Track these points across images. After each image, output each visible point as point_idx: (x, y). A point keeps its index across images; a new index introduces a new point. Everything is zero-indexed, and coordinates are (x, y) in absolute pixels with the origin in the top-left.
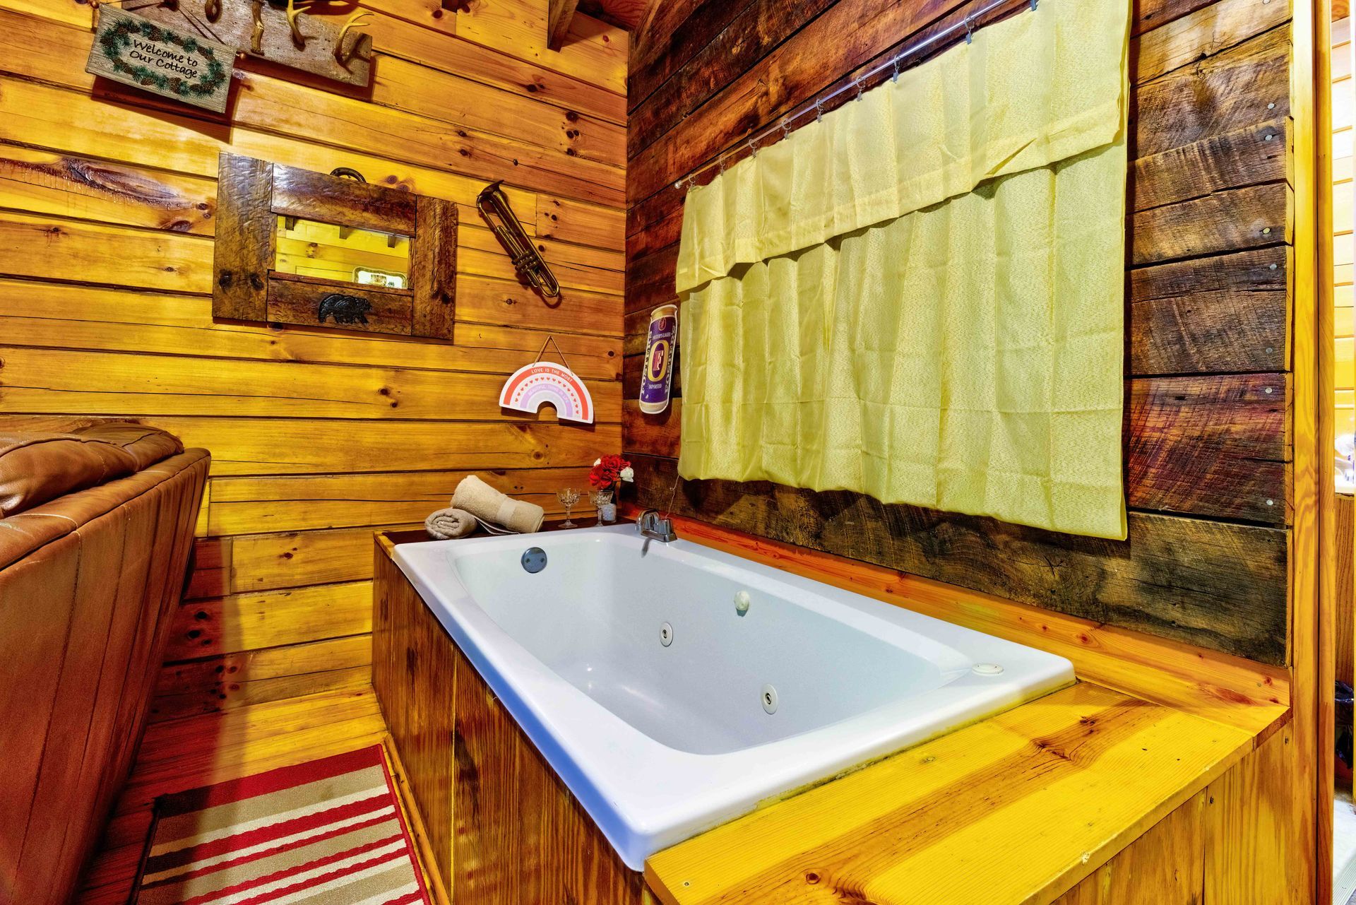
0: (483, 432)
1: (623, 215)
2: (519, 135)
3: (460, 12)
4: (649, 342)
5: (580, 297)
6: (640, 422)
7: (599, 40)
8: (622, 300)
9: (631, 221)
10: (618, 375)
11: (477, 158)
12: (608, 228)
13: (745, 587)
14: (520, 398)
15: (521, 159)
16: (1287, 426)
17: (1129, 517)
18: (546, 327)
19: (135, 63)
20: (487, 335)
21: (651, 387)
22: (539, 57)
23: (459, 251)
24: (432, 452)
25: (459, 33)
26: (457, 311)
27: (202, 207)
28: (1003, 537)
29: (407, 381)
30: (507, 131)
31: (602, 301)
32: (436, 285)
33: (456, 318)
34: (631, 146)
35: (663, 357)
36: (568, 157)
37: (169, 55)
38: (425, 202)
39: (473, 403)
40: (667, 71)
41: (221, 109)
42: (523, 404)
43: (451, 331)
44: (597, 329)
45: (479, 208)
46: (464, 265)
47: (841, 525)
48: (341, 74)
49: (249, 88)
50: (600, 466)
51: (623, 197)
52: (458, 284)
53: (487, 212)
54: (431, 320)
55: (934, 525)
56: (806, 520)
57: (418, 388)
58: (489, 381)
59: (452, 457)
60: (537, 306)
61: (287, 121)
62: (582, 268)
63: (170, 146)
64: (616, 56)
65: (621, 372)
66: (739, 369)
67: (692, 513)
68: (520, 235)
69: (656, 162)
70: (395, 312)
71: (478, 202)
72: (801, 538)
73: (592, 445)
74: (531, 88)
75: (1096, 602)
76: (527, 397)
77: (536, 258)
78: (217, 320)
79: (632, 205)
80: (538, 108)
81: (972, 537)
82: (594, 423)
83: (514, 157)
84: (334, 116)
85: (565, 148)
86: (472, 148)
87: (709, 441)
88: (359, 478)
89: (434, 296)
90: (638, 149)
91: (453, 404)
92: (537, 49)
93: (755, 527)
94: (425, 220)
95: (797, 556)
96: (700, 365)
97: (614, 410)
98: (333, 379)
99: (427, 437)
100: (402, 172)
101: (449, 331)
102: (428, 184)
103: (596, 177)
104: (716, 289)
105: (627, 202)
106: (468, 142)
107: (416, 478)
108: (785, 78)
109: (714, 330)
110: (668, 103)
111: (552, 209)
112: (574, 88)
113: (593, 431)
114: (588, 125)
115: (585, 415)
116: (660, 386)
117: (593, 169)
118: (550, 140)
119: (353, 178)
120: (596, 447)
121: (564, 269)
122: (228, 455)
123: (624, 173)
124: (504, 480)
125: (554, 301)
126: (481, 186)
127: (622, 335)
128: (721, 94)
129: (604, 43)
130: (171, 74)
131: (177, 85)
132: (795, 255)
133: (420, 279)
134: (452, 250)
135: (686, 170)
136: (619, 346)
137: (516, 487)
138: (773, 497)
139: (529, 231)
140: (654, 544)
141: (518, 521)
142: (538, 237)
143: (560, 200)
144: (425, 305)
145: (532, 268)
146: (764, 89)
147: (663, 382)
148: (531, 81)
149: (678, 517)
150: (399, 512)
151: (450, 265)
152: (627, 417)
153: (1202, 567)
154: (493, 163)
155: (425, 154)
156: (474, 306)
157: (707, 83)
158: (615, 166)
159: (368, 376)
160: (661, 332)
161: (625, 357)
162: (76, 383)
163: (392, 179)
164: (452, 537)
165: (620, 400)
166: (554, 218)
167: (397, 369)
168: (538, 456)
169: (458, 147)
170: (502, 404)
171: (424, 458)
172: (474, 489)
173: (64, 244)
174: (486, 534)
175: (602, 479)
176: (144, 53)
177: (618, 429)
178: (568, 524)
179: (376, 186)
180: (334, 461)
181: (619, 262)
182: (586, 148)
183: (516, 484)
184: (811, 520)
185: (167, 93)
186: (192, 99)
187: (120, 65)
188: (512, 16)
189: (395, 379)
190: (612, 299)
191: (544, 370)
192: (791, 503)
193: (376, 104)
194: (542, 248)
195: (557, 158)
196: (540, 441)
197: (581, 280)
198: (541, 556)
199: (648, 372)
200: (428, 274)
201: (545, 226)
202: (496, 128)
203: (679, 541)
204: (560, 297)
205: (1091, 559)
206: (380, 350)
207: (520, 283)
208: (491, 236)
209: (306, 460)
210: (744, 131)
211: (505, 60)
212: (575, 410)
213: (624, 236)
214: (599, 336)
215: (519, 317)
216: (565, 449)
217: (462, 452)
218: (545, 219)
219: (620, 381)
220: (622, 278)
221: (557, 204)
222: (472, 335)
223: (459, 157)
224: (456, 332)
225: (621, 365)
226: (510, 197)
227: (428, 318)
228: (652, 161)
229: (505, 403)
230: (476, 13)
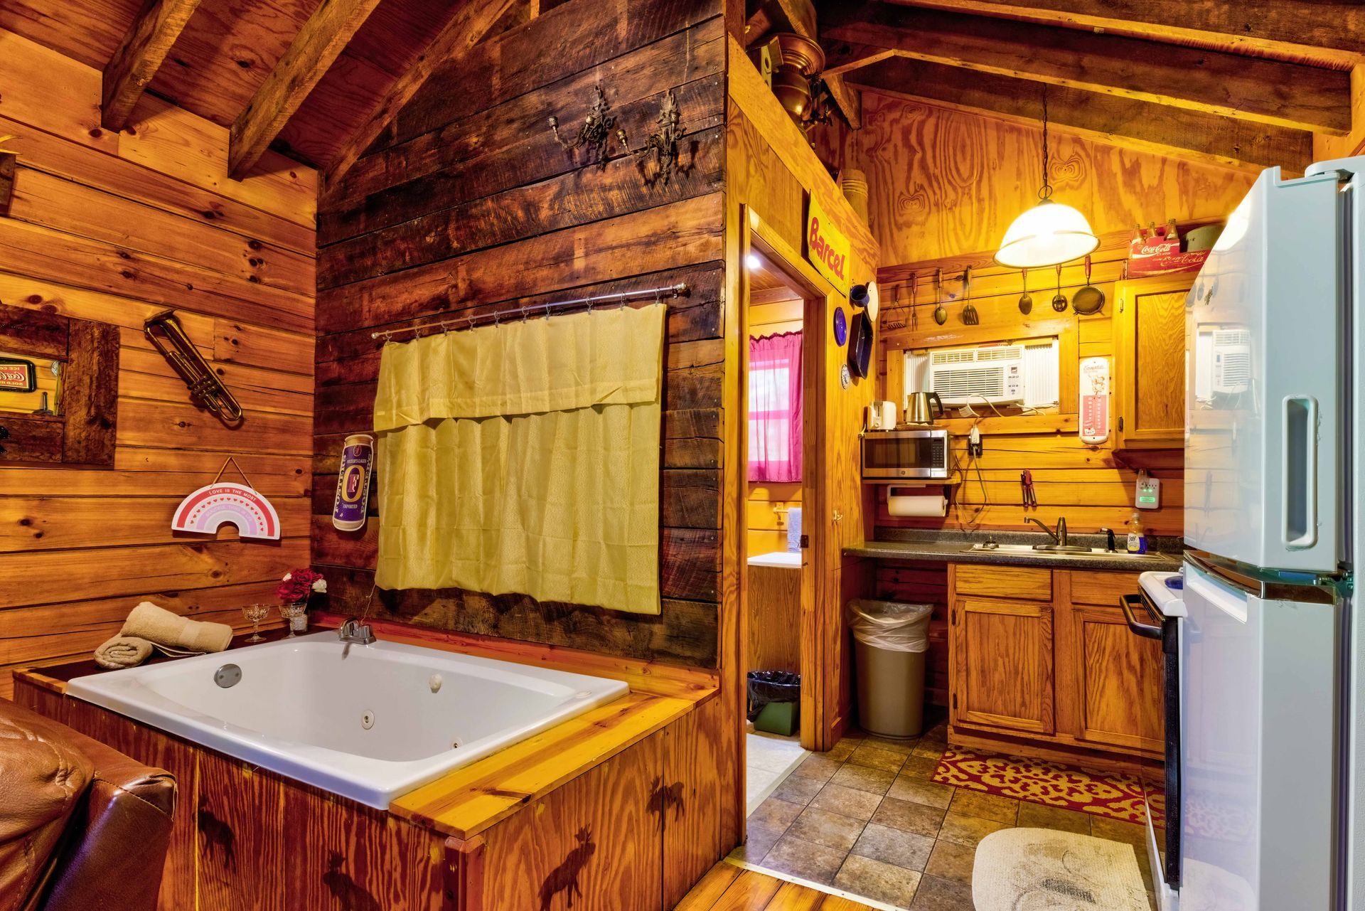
0: (151, 556)
1: (313, 341)
2: (194, 259)
3: (123, 133)
4: (343, 465)
5: (265, 418)
6: (333, 537)
7: (286, 176)
8: (311, 421)
9: (321, 348)
10: (306, 491)
11: (144, 281)
12: (294, 353)
13: (440, 672)
14: (196, 520)
15: (195, 283)
16: (718, 555)
17: (662, 602)
18: (226, 448)
20: (153, 458)
21: (346, 506)
22: (217, 186)
23: (121, 374)
24: (87, 580)
25: (122, 153)
26: (119, 435)
28: (607, 617)
29: (56, 510)
30: (180, 255)
31: (290, 422)
32: (93, 411)
33: (117, 442)
34: (320, 278)
35: (358, 481)
36: (250, 284)
38: (80, 325)
39: (138, 527)
40: (362, 227)
42: (199, 526)
43: (111, 457)
44: (285, 448)
45: (147, 333)
46: (126, 388)
47: (512, 617)
50: (290, 581)
51: (312, 324)
52: (120, 408)
53: (156, 335)
54: (87, 446)
55: (570, 613)
56: (487, 615)
57: (70, 516)
58: (158, 504)
59: (112, 584)
60: (214, 428)
62: (266, 391)
64: (304, 192)
65: (310, 488)
66: (433, 500)
67: (388, 617)
68: (194, 359)
69: (351, 303)
70: (41, 439)
71: (145, 327)
72: (482, 629)
73: (278, 560)
74: (208, 215)
75: (648, 649)
76: (204, 518)
77: (215, 383)
79: (322, 334)
80: (217, 235)
81: (591, 619)
82: (281, 538)
83: (187, 280)
85: (248, 275)
86: (137, 271)
87: (406, 557)
89: (90, 422)
90: (329, 285)
91: (114, 530)
92: (216, 178)
93: (446, 624)
94: (79, 344)
95: (480, 642)
96: (397, 494)
97: (303, 524)
99: (81, 566)
100: (48, 293)
101: (107, 457)
102: (80, 304)
103: (282, 304)
104: (413, 435)
105: (316, 329)
106: (132, 264)
107: (66, 610)
108: (471, 282)
109: (411, 467)
110: (363, 255)
111: (234, 334)
112: (259, 219)
113: (280, 546)
114: (273, 254)
115: (271, 531)
116: (355, 506)
117: (279, 296)
118: (230, 267)
120: (284, 560)
121: (246, 392)
123: (313, 301)
124: (176, 602)
125: (237, 422)
126: (150, 311)
127: (311, 453)
128: (415, 270)
129: (291, 178)
132: (479, 420)
133: (74, 404)
134: (113, 374)
135: (382, 322)
136: (308, 464)
137: (190, 608)
138: (461, 599)
139: (206, 355)
140: (355, 647)
141: (205, 642)
142: (216, 360)
143: (242, 326)
144: (78, 431)
145: (211, 392)
146: (453, 282)
147: (359, 502)
148: (209, 208)
149: (374, 620)
150: (46, 647)
151: (111, 390)
152: (317, 532)
153: (690, 625)
154: (162, 286)
155: (80, 274)
156: (139, 429)
157: (403, 254)
158: (303, 294)
159: (5, 508)
160: (355, 458)
161: (314, 474)
163: (35, 299)
164: (129, 665)
165: (308, 515)
166: (235, 342)
167: (42, 498)
168: (216, 574)
169: (120, 269)
170: (174, 527)
171: (78, 588)
172: (149, 616)
174: (166, 659)
175: (294, 592)
177: (307, 542)
178: (256, 638)
179: (16, 307)
181: (308, 385)
182: (269, 276)
183: (190, 604)
184: (490, 615)
188: (187, 144)
189: (38, 508)
190: (299, 419)
191: (224, 490)
192: (474, 604)
193: (14, 218)
194: (220, 372)
195: (238, 284)
196: (218, 560)
197: (266, 402)
198: (235, 671)
199: (343, 492)
200: (84, 400)
201: (224, 350)
202: (168, 251)
203: (378, 642)
204: (243, 419)
205: (647, 626)
206: (19, 479)
207: (195, 405)
208: (159, 359)
210: (437, 309)
211: (179, 186)
212: (259, 527)
213: (313, 361)
214: (285, 455)
215: (194, 439)
216: (248, 565)
217: (124, 577)
218: (223, 342)
219: (308, 497)
220: (310, 401)
221: (238, 328)
222: (138, 459)
223: (120, 279)
224: (117, 456)
225: (310, 481)
226: (184, 322)
227: (84, 444)
228: (345, 300)
229: (178, 526)
230: (143, 137)
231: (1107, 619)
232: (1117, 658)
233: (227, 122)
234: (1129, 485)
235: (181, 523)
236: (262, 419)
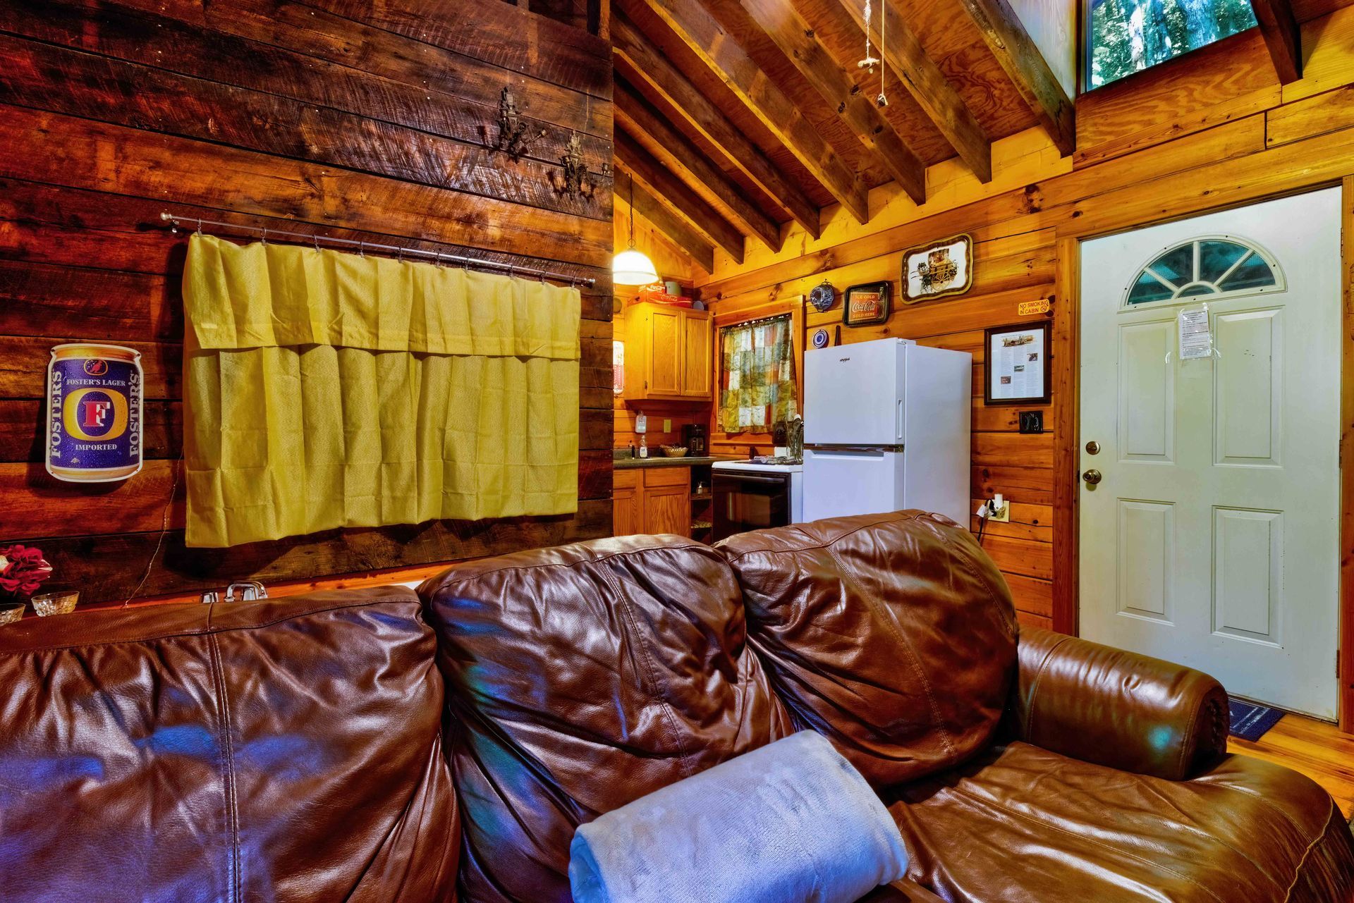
21: (82, 448)
47: (419, 543)
72: (380, 563)
93: (316, 571)
108: (345, 200)
128: (232, 150)
132: (374, 352)
146: (313, 191)
157: (201, 119)
184: (389, 547)
192: (365, 540)
210: (282, 213)
231: (660, 493)
232: (663, 514)
234: (633, 420)
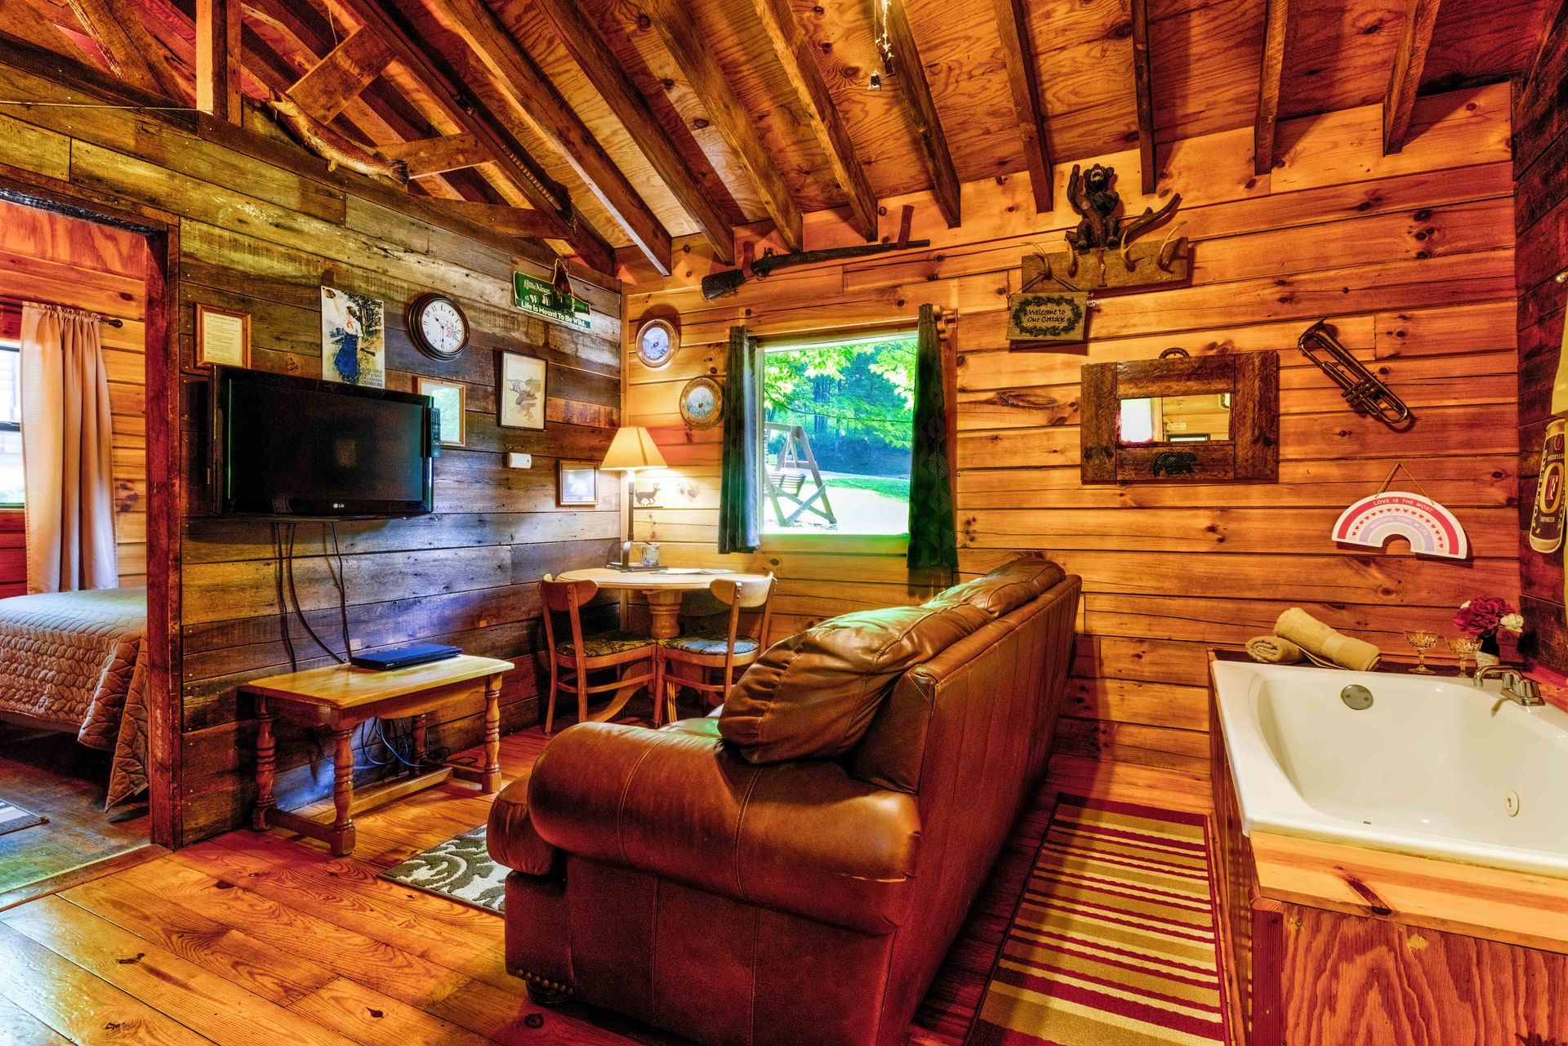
0: (1316, 566)
1: (1513, 304)
2: (1349, 260)
3: (1275, 170)
4: (1543, 463)
5: (1443, 414)
6: (1540, 561)
7: (1461, 113)
8: (1515, 408)
9: (1522, 310)
10: (1512, 499)
11: (1300, 300)
12: (1487, 326)
14: (1359, 532)
15: (1351, 285)
18: (1393, 454)
19: (1030, 325)
20: (1314, 470)
21: (1543, 519)
22: (1372, 171)
23: (1282, 394)
24: (1259, 582)
25: (1276, 189)
26: (1282, 450)
27: (1072, 405)
29: (1232, 519)
30: (1333, 262)
31: (1481, 414)
32: (1257, 431)
33: (1281, 457)
34: (1519, 220)
35: (1557, 484)
36: (1417, 263)
37: (1049, 312)
38: (1244, 358)
39: (1303, 537)
41: (1080, 338)
42: (1363, 538)
43: (1275, 472)
44: (1472, 447)
45: (1302, 350)
46: (1287, 406)
48: (1165, 277)
49: (1099, 311)
50: (1468, 610)
51: (1512, 282)
52: (1281, 426)
53: (1311, 350)
54: (1253, 463)
57: (1244, 525)
58: (1321, 515)
59: (1281, 588)
60: (1379, 433)
61: (1125, 326)
62: (1444, 381)
63: (1050, 369)
64: (1490, 119)
65: (1516, 495)
68: (1350, 364)
70: (1219, 460)
71: (1299, 344)
73: (1468, 584)
74: (1363, 207)
76: (1367, 531)
77: (1374, 385)
78: (1084, 482)
79: (1523, 292)
80: (1374, 223)
82: (1470, 558)
83: (1343, 285)
84: (1160, 309)
85: (1413, 254)
86: (1294, 292)
88: (1192, 602)
89: (1255, 442)
90: (1527, 223)
91: (1279, 539)
92: (1368, 163)
94: (1244, 375)
97: (1503, 542)
98: (1168, 520)
99: (1252, 568)
100: (1219, 337)
101: (1272, 472)
102: (1248, 340)
103: (1461, 271)
106: (1287, 289)
107: (1245, 605)
111: (1399, 325)
112: (1425, 182)
113: (1471, 567)
114: (1447, 215)
115: (1454, 547)
116: (1553, 519)
117: (1456, 263)
118: (1391, 252)
119: (1178, 356)
120: (1477, 585)
121: (1417, 388)
122: (1095, 578)
123: (1511, 253)
124: (1346, 616)
125: (1405, 423)
126: (1303, 327)
127: (1516, 450)
129: (1469, 113)
130: (1050, 324)
131: (1054, 331)
133: (1242, 428)
134: (1272, 396)
136: (1514, 465)
137: (1358, 623)
139: (1361, 356)
141: (1344, 657)
142: (1378, 360)
143: (1408, 313)
144: (1246, 451)
145: (1370, 396)
147: (1556, 513)
148: (1365, 199)
150: (1228, 633)
151: (1271, 410)
152: (1524, 551)
154: (1316, 299)
155: (1244, 314)
156: (1300, 443)
158: (1494, 249)
159: (1197, 517)
160: (1557, 451)
161: (1521, 477)
162: (1009, 530)
163: (1212, 346)
165: (1515, 532)
166: (1401, 334)
167: (1223, 509)
168: (1387, 592)
169: (1278, 296)
170: (1335, 537)
171: (1251, 588)
172: (1297, 621)
173: (1001, 445)
175: (1470, 624)
176: (1035, 317)
177: (1511, 566)
178: (1423, 669)
179: (1198, 356)
180: (1170, 586)
181: (1508, 363)
182: (1444, 243)
183: (1358, 619)
185: (1049, 337)
186: (1063, 337)
187: (1024, 330)
188: (1336, 145)
189: (1220, 517)
190: (1494, 409)
191: (1391, 500)
193: (1196, 286)
194: (1383, 371)
195: (1405, 269)
196: (1389, 576)
197: (1443, 395)
198: (1366, 695)
199: (1541, 500)
200: (1249, 423)
201: (1386, 347)
202: (1322, 263)
204: (1413, 419)
206: (1206, 494)
207: (1356, 413)
208: (1317, 372)
209: (1149, 584)
211: (1331, 192)
212: (1437, 543)
213: (1514, 330)
214: (1475, 455)
215: (1356, 447)
216: (1426, 585)
217: (1292, 584)
218: (1387, 339)
219: (1514, 507)
220: (1513, 382)
221: (1404, 318)
222: (1299, 472)
223: (1278, 306)
224: (1281, 470)
225: (1515, 487)
226: (1340, 328)
227: (1250, 462)
228: (1542, 239)
229: (1339, 536)
230: (1292, 162)
233: (1379, 97)
235: (1342, 533)
236: (1437, 415)
